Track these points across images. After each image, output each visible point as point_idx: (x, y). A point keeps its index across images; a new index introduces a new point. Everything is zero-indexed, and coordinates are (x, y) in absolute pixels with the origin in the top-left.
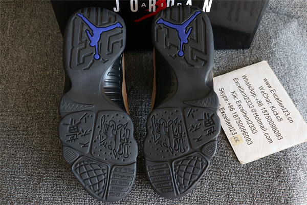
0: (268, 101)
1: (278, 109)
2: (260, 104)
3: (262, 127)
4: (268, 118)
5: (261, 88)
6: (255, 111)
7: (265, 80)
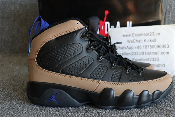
0: (139, 42)
1: (147, 38)
2: (139, 47)
3: (156, 54)
4: (151, 47)
5: (129, 41)
6: (144, 53)
7: (124, 36)
